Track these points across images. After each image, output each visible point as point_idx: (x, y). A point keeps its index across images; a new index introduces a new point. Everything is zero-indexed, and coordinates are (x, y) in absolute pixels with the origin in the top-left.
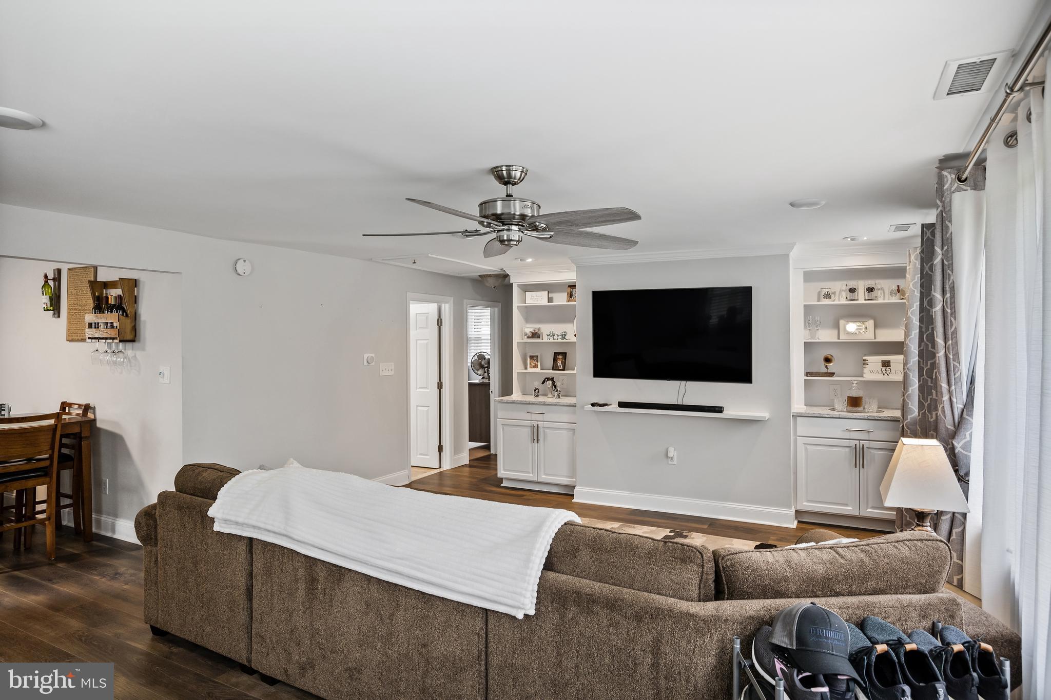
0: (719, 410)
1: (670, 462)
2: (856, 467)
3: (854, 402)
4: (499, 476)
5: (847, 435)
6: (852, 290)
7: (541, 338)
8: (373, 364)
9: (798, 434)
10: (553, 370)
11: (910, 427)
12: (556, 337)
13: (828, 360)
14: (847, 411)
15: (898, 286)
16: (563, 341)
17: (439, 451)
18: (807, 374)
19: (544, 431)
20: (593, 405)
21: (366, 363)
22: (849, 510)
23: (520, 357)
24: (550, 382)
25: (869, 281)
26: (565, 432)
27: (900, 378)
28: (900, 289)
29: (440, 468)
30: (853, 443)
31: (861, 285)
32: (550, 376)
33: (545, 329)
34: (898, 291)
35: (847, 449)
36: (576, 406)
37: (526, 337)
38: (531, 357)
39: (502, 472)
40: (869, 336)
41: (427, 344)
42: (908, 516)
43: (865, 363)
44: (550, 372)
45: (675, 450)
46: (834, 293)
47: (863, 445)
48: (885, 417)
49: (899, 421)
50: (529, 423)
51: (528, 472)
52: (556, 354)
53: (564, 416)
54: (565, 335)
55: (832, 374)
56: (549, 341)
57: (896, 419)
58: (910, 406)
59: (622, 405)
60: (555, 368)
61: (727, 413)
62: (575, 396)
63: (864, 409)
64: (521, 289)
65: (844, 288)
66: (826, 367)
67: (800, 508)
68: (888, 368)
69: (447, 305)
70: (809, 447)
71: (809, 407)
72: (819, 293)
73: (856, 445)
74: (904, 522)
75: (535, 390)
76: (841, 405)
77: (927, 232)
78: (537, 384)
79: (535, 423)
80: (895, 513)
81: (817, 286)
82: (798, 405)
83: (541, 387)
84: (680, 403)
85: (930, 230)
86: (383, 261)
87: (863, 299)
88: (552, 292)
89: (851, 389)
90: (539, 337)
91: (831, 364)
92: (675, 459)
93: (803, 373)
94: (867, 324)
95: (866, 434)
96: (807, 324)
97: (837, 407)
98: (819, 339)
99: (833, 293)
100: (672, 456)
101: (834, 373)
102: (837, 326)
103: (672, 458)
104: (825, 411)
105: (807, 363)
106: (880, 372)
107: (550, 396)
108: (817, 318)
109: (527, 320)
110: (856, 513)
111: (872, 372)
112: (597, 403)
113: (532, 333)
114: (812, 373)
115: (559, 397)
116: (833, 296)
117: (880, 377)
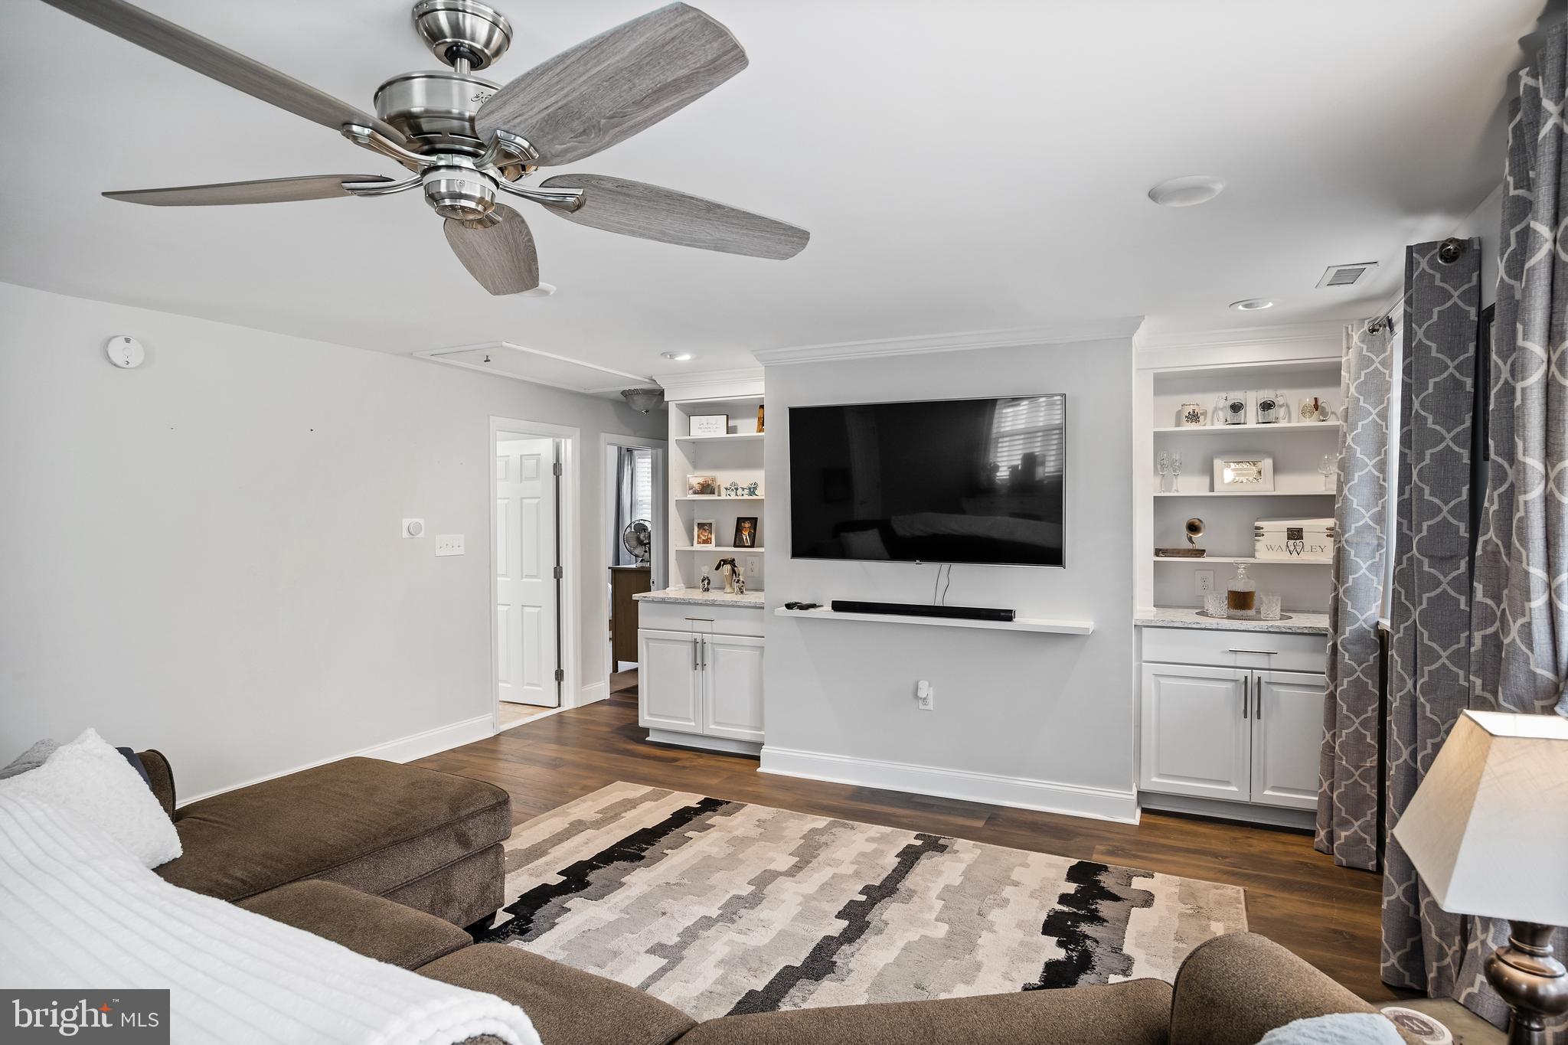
0: (1006, 616)
1: (921, 706)
2: (1246, 717)
3: (1241, 601)
4: (641, 724)
5: (1230, 660)
6: (1236, 408)
7: (716, 493)
8: (422, 535)
9: (1144, 658)
10: (735, 546)
11: (1349, 647)
12: (740, 492)
13: (1193, 528)
14: (1229, 618)
15: (1316, 399)
16: (751, 497)
17: (557, 679)
18: (1157, 552)
19: (713, 650)
20: (789, 606)
21: (405, 534)
22: (1232, 791)
23: (681, 524)
24: (728, 567)
25: (1266, 392)
26: (748, 652)
27: (1327, 558)
28: (1319, 404)
29: (559, 705)
30: (1241, 674)
31: (1251, 399)
32: (729, 557)
33: (724, 478)
34: (1316, 406)
35: (1230, 685)
36: (763, 608)
37: (691, 491)
38: (701, 526)
39: (647, 718)
40: (1266, 487)
41: (538, 504)
42: (1343, 809)
43: (1257, 532)
44: (729, 551)
45: (930, 685)
46: (1205, 414)
47: (1259, 678)
48: (1299, 628)
49: (1326, 635)
50: (689, 636)
51: (688, 720)
52: (740, 521)
53: (745, 624)
54: (755, 488)
55: (1200, 553)
56: (728, 498)
57: (1318, 632)
58: (1349, 609)
59: (838, 606)
60: (738, 543)
61: (1021, 622)
62: (763, 590)
63: (1258, 612)
64: (682, 411)
65: (1222, 403)
66: (1190, 539)
67: (1145, 787)
68: (1298, 541)
69: (569, 441)
70: (1163, 681)
71: (1161, 610)
72: (1179, 413)
73: (1246, 677)
74: (1335, 819)
75: (703, 581)
76: (1217, 604)
77: (1421, 260)
78: (706, 570)
79: (698, 637)
80: (1317, 799)
81: (1175, 401)
82: (1144, 608)
83: (715, 577)
84: (939, 603)
85: (1428, 257)
86: (433, 358)
87: (1255, 421)
88: (735, 418)
89: (1234, 578)
90: (712, 492)
91: (1200, 535)
92: (931, 700)
93: (1152, 551)
94: (1260, 465)
95: (1266, 657)
96: (1159, 466)
97: (1211, 610)
98: (1178, 491)
99: (1202, 414)
100: (924, 696)
101: (1204, 551)
102: (1209, 471)
103: (925, 699)
104: (1190, 617)
105: (1159, 535)
106: (1284, 548)
107: (728, 589)
108: (1176, 456)
109: (696, 464)
110: (1245, 798)
111: (1270, 548)
112: (796, 603)
113: (702, 485)
114: (1167, 550)
115: (742, 592)
116: (1202, 418)
117: (1284, 557)
